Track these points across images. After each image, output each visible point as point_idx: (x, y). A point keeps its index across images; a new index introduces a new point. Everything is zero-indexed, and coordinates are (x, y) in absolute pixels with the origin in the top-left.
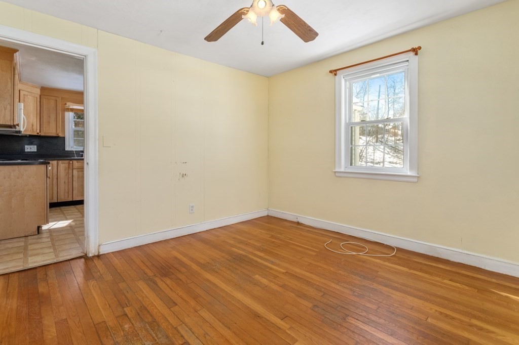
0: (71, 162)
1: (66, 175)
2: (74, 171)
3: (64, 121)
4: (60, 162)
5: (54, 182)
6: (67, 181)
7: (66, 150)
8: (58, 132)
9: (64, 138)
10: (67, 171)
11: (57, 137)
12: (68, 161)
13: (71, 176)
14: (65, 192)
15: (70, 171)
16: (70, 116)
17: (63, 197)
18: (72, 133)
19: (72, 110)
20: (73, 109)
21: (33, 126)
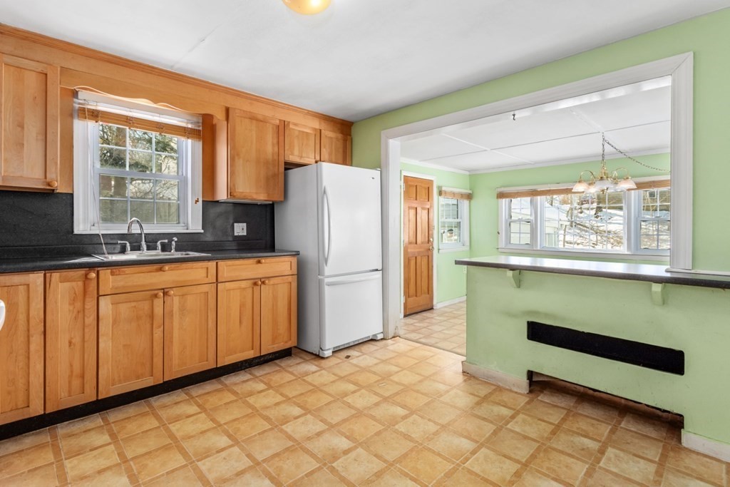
0: (93, 275)
1: (76, 318)
2: (103, 301)
3: (72, 146)
4: (56, 276)
5: (33, 347)
6: (77, 340)
7: (76, 232)
8: (50, 176)
9: (72, 195)
10: (79, 305)
11: (47, 194)
12: (82, 272)
13: (91, 319)
14: (71, 376)
15: (91, 304)
16: (87, 134)
17: (63, 394)
18: (94, 184)
19: (95, 115)
20: (98, 112)
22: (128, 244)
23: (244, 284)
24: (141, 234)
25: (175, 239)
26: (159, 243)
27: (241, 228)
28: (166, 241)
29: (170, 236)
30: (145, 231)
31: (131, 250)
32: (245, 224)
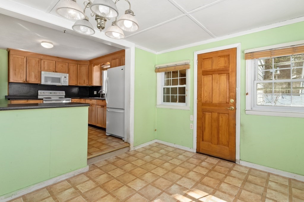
21: (84, 81)
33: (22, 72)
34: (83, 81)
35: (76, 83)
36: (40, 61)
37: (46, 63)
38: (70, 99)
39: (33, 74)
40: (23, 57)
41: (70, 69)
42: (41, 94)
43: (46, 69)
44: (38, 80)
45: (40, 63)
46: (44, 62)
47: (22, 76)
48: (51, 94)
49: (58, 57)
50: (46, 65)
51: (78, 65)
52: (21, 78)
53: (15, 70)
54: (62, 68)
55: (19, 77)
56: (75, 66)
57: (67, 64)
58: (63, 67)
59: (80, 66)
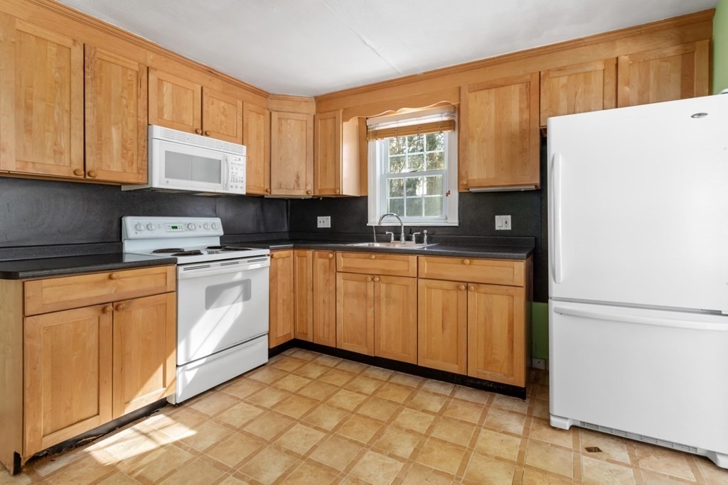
0: (331, 256)
1: (326, 285)
4: (317, 253)
8: (337, 186)
9: (367, 197)
10: (327, 275)
15: (332, 276)
21: (298, 177)
22: (393, 235)
23: (446, 285)
24: (401, 227)
25: (425, 231)
26: (414, 235)
27: (504, 221)
28: (419, 233)
29: (421, 228)
30: (404, 224)
31: (395, 240)
32: (509, 217)
33: (66, 119)
34: (295, 178)
35: (267, 187)
36: (145, 77)
37: (167, 88)
38: (267, 251)
39: (115, 135)
40: (69, 43)
41: (247, 125)
42: (140, 235)
43: (167, 116)
44: (135, 166)
45: (144, 86)
46: (160, 81)
47: (63, 143)
48: (175, 233)
49: (211, 71)
50: (167, 99)
51: (275, 116)
52: (58, 152)
53: (29, 108)
54: (223, 118)
55: (49, 144)
56: (262, 116)
57: (240, 103)
58: (226, 116)
59: (280, 119)
